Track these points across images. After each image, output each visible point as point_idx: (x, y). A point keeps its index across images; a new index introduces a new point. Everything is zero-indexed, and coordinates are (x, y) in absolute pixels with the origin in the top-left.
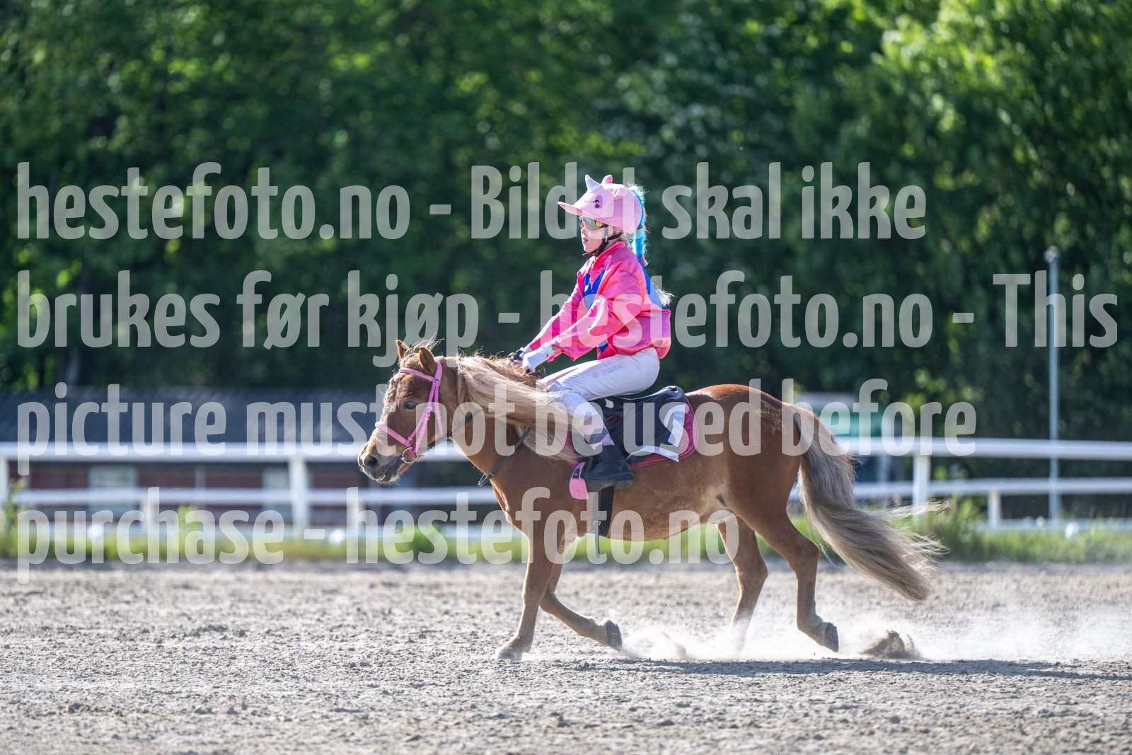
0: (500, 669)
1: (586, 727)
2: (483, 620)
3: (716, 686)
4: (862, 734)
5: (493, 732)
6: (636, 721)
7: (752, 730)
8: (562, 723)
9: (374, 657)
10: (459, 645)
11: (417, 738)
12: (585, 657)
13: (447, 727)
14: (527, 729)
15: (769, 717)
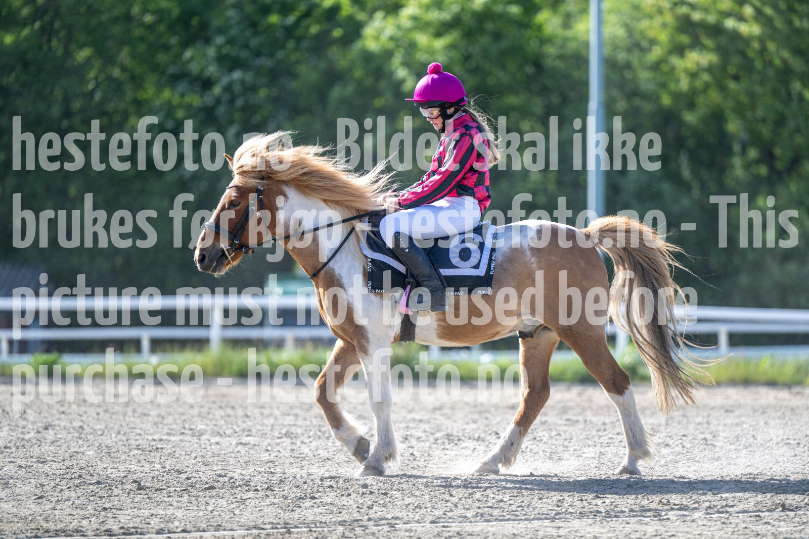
0: (99, 451)
1: (156, 491)
2: (88, 417)
3: (245, 463)
4: (343, 495)
5: (93, 493)
6: (190, 486)
7: (269, 493)
8: (140, 488)
9: (13, 442)
10: (71, 435)
11: (41, 497)
12: (156, 443)
13: (62, 490)
14: (116, 492)
15: (280, 484)
